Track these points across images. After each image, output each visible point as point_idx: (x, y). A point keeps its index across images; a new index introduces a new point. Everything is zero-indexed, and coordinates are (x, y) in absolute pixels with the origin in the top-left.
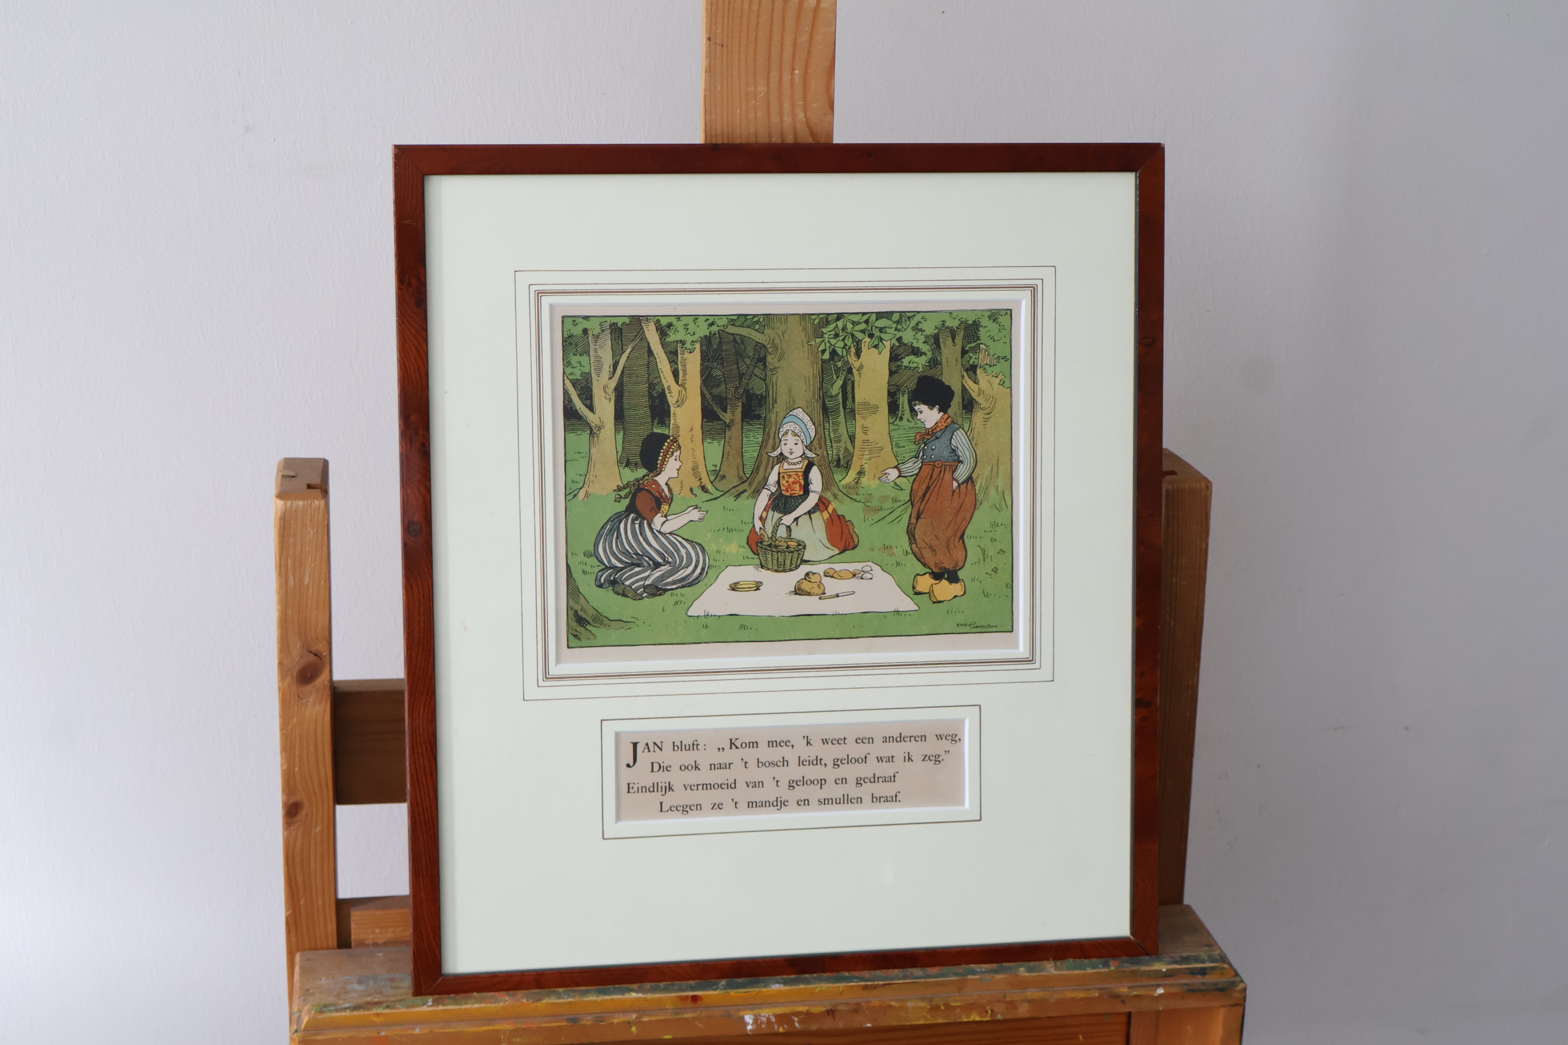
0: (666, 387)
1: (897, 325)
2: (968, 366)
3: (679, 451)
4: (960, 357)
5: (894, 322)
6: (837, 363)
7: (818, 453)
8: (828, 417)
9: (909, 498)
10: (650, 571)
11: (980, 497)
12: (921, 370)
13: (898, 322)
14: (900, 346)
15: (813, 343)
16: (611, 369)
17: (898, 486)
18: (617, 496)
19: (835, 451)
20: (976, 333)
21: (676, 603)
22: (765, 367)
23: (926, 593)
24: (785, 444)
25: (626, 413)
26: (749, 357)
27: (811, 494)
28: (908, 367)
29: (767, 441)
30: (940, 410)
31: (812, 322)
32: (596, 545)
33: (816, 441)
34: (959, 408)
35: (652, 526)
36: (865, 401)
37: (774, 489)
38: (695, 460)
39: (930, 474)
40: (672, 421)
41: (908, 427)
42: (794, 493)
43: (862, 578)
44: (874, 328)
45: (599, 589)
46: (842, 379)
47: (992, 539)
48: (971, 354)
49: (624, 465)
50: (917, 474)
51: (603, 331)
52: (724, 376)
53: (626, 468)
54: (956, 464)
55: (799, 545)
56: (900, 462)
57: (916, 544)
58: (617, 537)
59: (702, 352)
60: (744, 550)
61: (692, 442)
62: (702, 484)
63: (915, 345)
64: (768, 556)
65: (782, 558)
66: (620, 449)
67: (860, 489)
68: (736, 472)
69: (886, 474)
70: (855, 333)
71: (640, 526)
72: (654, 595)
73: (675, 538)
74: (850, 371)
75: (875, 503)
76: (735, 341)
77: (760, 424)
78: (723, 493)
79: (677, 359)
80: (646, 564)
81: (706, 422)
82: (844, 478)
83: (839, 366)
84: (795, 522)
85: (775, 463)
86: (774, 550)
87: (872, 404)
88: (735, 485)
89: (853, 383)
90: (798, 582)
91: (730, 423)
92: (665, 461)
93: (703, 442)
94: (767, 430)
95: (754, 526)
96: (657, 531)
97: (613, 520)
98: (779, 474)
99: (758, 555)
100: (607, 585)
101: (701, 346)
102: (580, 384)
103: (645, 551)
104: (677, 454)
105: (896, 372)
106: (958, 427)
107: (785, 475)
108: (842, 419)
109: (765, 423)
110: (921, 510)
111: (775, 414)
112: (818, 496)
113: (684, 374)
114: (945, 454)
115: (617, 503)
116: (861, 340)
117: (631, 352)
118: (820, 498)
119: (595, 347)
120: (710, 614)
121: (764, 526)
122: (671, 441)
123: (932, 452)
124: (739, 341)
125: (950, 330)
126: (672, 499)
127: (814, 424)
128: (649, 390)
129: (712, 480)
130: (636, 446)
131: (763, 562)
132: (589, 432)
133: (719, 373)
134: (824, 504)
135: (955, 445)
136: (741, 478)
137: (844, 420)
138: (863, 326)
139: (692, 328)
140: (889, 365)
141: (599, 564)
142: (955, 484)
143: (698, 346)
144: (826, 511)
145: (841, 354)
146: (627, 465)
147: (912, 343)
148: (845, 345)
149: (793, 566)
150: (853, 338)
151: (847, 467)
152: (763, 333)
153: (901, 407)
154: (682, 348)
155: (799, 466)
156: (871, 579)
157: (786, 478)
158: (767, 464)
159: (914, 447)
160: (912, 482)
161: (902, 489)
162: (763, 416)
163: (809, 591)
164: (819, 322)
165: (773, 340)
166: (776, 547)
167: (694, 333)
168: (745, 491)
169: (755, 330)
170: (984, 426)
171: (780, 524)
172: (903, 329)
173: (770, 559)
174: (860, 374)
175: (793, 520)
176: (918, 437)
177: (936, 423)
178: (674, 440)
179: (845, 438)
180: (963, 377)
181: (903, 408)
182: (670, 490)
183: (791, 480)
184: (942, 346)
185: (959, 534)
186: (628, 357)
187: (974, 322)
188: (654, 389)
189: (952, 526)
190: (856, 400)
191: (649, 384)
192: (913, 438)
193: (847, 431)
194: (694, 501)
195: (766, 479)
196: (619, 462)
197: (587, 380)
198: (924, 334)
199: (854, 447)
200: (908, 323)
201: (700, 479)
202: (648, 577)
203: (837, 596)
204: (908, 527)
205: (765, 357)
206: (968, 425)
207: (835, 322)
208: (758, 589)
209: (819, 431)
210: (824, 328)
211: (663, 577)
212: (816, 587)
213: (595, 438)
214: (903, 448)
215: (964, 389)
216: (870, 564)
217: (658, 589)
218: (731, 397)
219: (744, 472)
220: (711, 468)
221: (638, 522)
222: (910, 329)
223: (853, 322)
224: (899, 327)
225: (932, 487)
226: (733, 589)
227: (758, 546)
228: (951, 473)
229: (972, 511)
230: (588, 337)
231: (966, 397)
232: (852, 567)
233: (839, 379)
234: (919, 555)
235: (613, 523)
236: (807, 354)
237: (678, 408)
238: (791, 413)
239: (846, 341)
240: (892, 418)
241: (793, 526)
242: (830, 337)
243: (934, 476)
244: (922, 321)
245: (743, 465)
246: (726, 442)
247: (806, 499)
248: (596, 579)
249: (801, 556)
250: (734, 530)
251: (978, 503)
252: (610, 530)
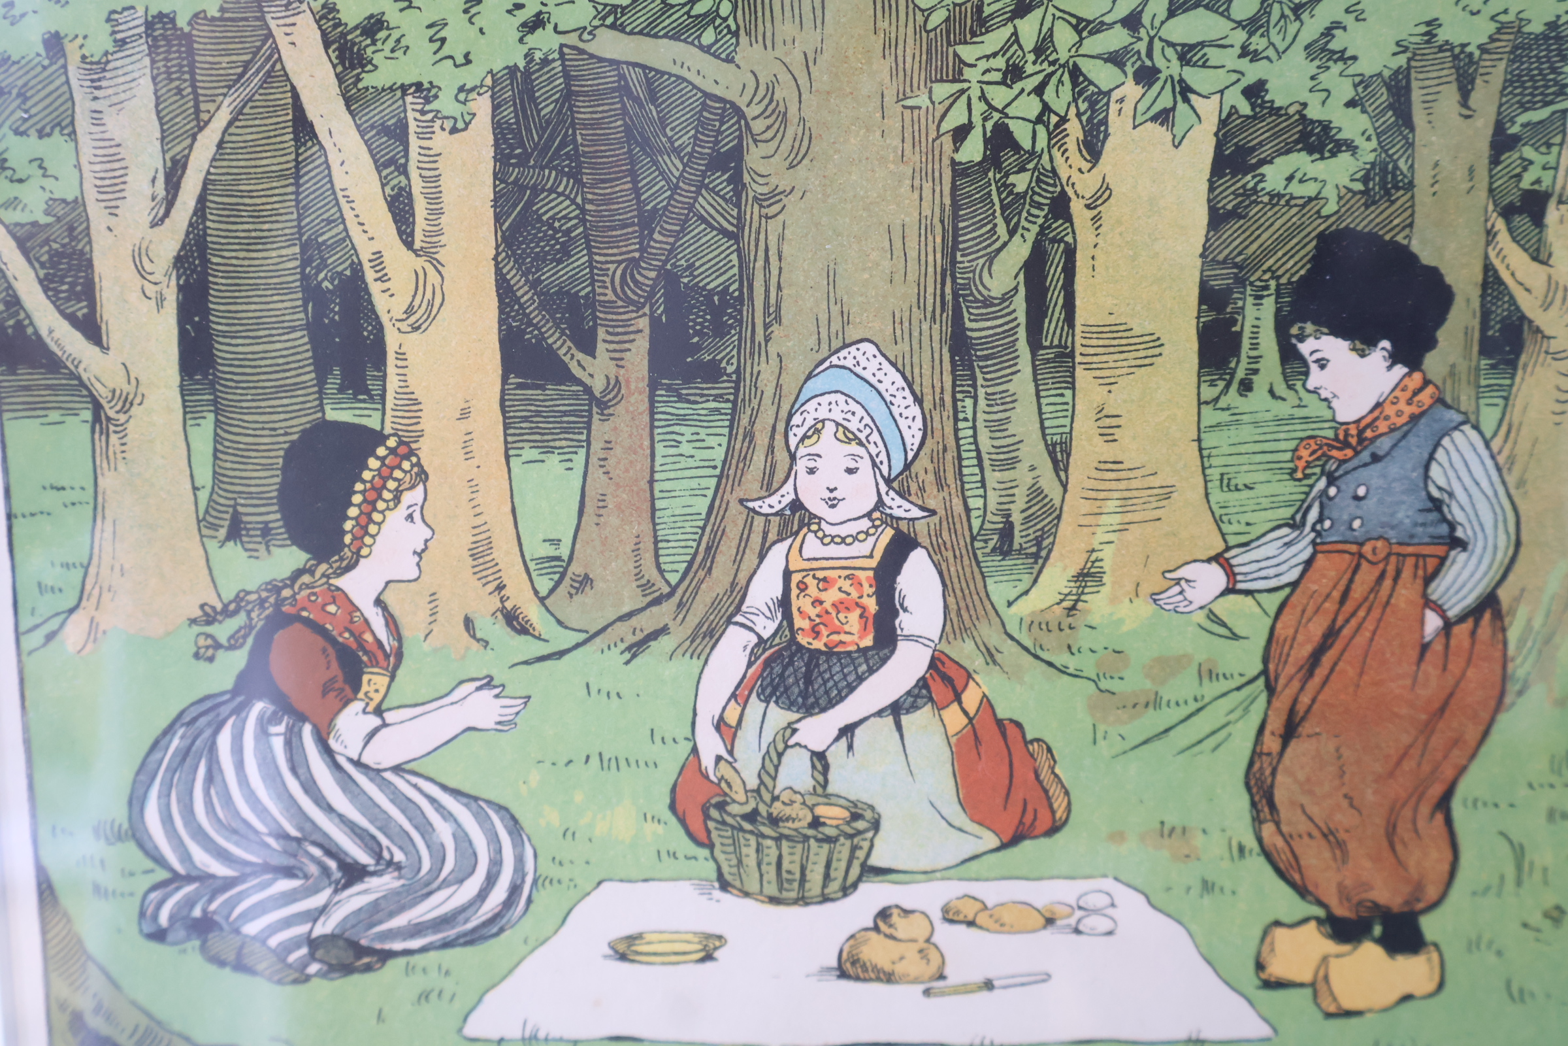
0: (365, 256)
1: (1251, 34)
2: (1514, 197)
3: (421, 487)
4: (1487, 161)
5: (1239, 24)
6: (1012, 179)
7: (932, 504)
8: (974, 378)
9: (1258, 667)
10: (328, 892)
11: (1521, 668)
12: (1331, 207)
13: (1253, 25)
14: (1254, 117)
15: (923, 100)
16: (160, 188)
17: (1224, 625)
18: (202, 641)
19: (993, 499)
20: (1554, 70)
21: (425, 996)
22: (736, 181)
23: (1301, 985)
24: (811, 471)
25: (223, 350)
26: (677, 151)
27: (901, 645)
28: (1280, 196)
29: (745, 459)
30: (1395, 358)
31: (920, 19)
32: (136, 802)
33: (924, 461)
34: (1467, 347)
35: (332, 743)
36: (1111, 320)
37: (767, 628)
38: (479, 521)
39: (1344, 582)
40: (393, 383)
41: (1269, 416)
42: (841, 642)
43: (1077, 931)
44: (1157, 45)
45: (154, 946)
46: (1031, 237)
47: (1551, 815)
48: (1528, 152)
49: (222, 533)
50: (1294, 585)
51: (122, 43)
52: (583, 221)
53: (231, 543)
54: (1440, 550)
55: (856, 817)
56: (1232, 540)
57: (1277, 824)
58: (210, 779)
59: (500, 130)
60: (660, 829)
61: (468, 455)
62: (509, 605)
63: (1313, 113)
64: (744, 850)
65: (797, 858)
66: (204, 476)
67: (1084, 632)
68: (631, 565)
69: (1178, 581)
70: (1086, 66)
71: (288, 743)
72: (347, 969)
73: (415, 786)
74: (1060, 207)
75: (1133, 682)
76: (624, 89)
77: (717, 398)
78: (584, 636)
79: (406, 156)
80: (313, 869)
81: (520, 386)
82: (1026, 592)
83: (1021, 188)
84: (843, 742)
85: (772, 536)
86: (766, 830)
87: (1137, 331)
88: (626, 609)
89: (1070, 254)
90: (852, 937)
91: (606, 391)
92: (371, 520)
93: (507, 458)
94: (745, 421)
95: (695, 750)
96: (350, 760)
97: (194, 720)
98: (787, 574)
99: (711, 846)
100: (182, 933)
101: (495, 108)
102: (47, 242)
103: (308, 826)
104: (413, 497)
105: (1234, 214)
106: (1458, 418)
107: (809, 580)
108: (1022, 383)
109: (736, 395)
110: (1301, 708)
111: (774, 361)
112: (929, 652)
113: (432, 211)
114: (1400, 515)
115: (202, 665)
116: (1108, 93)
117: (230, 124)
118: (933, 658)
119: (96, 105)
120: (542, 1035)
121: (731, 752)
122: (392, 451)
123: (1352, 507)
124: (640, 92)
125: (1455, 57)
126: (399, 655)
127: (919, 400)
128: (303, 266)
129: (543, 592)
130: (266, 468)
131: (726, 869)
132: (87, 415)
133: (564, 207)
134: (947, 680)
135: (1442, 482)
136: (646, 586)
137: (1032, 390)
138: (1117, 38)
139: (459, 35)
140: (1211, 189)
141: (149, 864)
142: (1433, 622)
143: (482, 106)
144: (955, 706)
145: (1026, 144)
146: (236, 531)
147: (1305, 105)
148: (1046, 108)
149: (834, 886)
150: (1075, 84)
151: (1036, 556)
152: (729, 60)
153: (1246, 343)
154: (423, 112)
155: (864, 548)
156: (1110, 933)
157: (813, 590)
158: (744, 541)
159: (1290, 490)
160: (1272, 611)
161: (1235, 637)
162: (730, 369)
163: (888, 967)
164: (947, 20)
165: (771, 90)
166: (774, 821)
167: (466, 56)
168: (663, 630)
169: (701, 47)
170: (1558, 419)
171: (787, 747)
172: (1271, 52)
173: (751, 861)
174: (1096, 219)
175: (835, 733)
176: (1305, 453)
177: (1378, 405)
178: (403, 450)
179: (1033, 452)
180: (1491, 235)
181: (1255, 346)
182: (392, 622)
183: (831, 596)
184: (1419, 117)
185: (1436, 791)
186: (220, 145)
187: (1552, 26)
188: (323, 265)
189: (1408, 765)
190: (1079, 321)
191: (304, 248)
192: (1288, 456)
193: (1043, 428)
194: (480, 663)
195: (738, 593)
196: (205, 523)
197: (71, 229)
198: (1350, 71)
199: (1065, 487)
200: (1293, 28)
201: (500, 588)
202: (323, 910)
203: (988, 985)
204: (1251, 764)
205: (737, 153)
206: (1496, 413)
207: (1011, 19)
208: (708, 957)
209: (937, 425)
210: (966, 43)
211: (375, 912)
212: (911, 951)
213: (114, 438)
214: (1246, 494)
215: (1491, 282)
216: (1109, 884)
217: (361, 951)
218: (611, 296)
219: (658, 565)
220: (537, 549)
221: (281, 728)
222: (1297, 55)
223: (1080, 20)
224: (1258, 43)
225: (1346, 632)
226: (623, 957)
227: (707, 817)
228: (1419, 582)
229: (1485, 716)
230: (65, 67)
231: (1500, 311)
232: (1044, 893)
233: (1017, 238)
234: (1284, 857)
235: (192, 730)
236: (897, 142)
237: (415, 335)
238: (834, 360)
239: (1049, 94)
240: (1212, 384)
241: (836, 756)
242: (986, 78)
243: (1358, 591)
244: (1349, 20)
245: (656, 542)
246: (593, 460)
247: (884, 661)
248: (142, 914)
249: (861, 854)
250: (623, 763)
251: (1512, 688)
252: (185, 753)
